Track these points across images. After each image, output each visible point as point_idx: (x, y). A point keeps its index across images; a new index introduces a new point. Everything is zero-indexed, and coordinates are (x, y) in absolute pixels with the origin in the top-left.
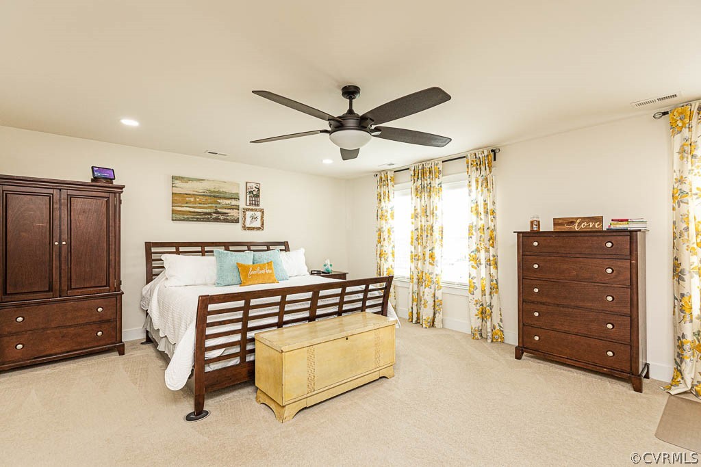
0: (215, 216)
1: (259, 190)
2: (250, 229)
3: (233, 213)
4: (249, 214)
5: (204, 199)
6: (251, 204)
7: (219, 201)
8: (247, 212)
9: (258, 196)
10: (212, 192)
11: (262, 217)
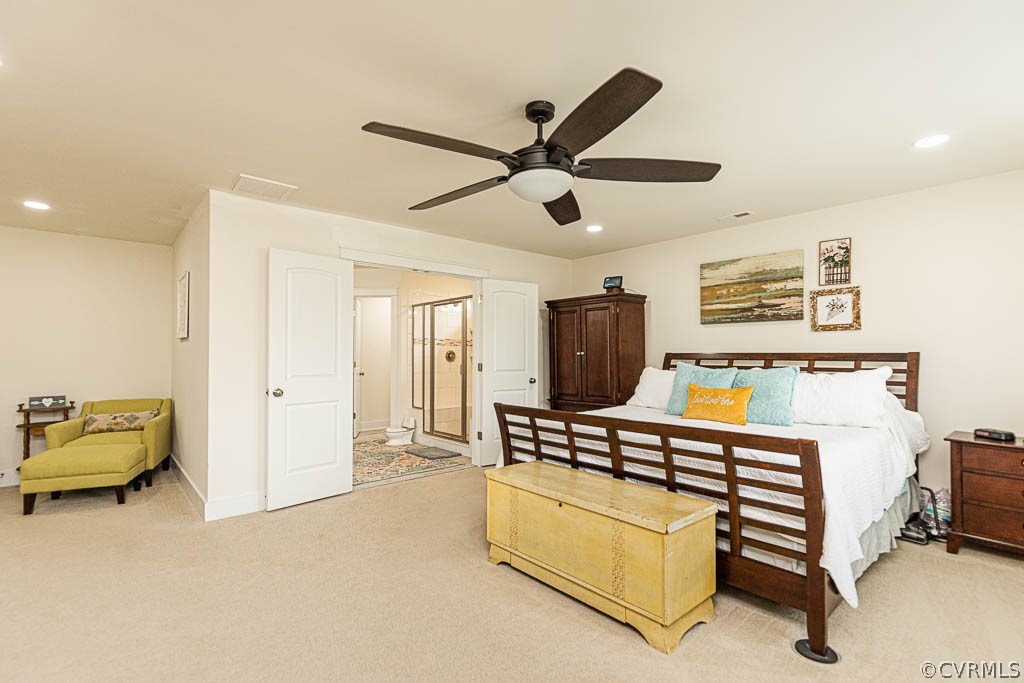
0: (758, 311)
1: (848, 250)
2: (825, 328)
3: (791, 303)
4: (823, 301)
5: (740, 288)
6: (828, 282)
7: (764, 287)
8: (819, 299)
9: (846, 262)
10: (751, 275)
11: (856, 304)
